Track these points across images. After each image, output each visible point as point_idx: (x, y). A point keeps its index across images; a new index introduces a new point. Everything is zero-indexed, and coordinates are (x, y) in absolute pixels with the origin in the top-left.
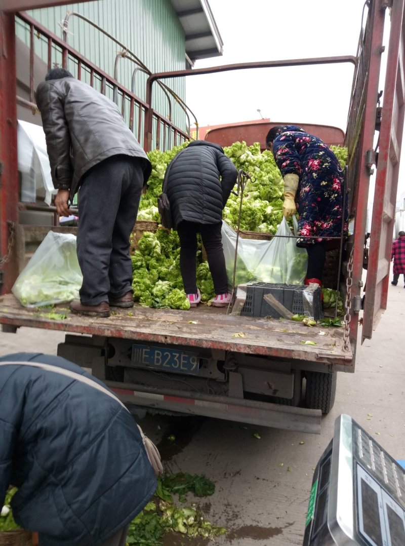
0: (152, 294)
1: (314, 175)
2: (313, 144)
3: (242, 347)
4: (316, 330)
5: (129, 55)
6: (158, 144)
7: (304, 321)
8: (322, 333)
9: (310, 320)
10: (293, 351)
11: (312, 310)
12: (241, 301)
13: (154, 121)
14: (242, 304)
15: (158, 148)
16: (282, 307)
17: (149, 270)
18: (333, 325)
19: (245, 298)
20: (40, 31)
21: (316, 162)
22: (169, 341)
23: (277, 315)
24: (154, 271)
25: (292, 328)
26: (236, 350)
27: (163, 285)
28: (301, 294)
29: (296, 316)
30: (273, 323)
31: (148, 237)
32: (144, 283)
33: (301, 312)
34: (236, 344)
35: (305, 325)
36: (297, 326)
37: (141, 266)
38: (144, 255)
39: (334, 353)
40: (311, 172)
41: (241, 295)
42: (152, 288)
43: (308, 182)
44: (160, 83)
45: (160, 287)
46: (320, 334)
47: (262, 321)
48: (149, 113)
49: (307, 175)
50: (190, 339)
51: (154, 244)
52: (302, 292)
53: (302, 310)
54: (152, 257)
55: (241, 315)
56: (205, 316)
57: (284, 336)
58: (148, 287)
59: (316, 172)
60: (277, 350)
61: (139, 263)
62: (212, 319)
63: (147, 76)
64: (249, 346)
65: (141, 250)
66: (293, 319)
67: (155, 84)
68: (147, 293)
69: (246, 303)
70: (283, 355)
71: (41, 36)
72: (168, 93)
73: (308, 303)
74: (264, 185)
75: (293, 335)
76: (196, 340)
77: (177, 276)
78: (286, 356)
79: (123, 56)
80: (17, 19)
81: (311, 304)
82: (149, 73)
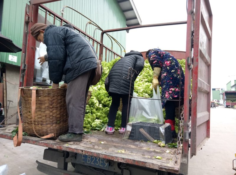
0: (91, 126)
1: (168, 68)
2: (166, 55)
3: (120, 159)
4: (164, 149)
5: (93, 23)
6: (106, 59)
7: (159, 144)
8: (168, 151)
9: (162, 143)
10: (146, 163)
11: (164, 138)
12: (128, 131)
13: (104, 50)
14: (129, 133)
15: (106, 61)
16: (148, 136)
17: (92, 114)
18: (174, 147)
19: (130, 130)
20: (50, 13)
21: (168, 62)
22: (84, 153)
23: (146, 140)
24: (94, 115)
25: (152, 148)
26: (116, 160)
27: (97, 122)
28: (159, 129)
29: (156, 141)
30: (143, 144)
31: (93, 98)
32: (88, 121)
33: (158, 139)
34: (117, 157)
35: (159, 146)
36: (155, 146)
37: (89, 112)
38: (90, 107)
39: (169, 165)
40: (166, 67)
41: (129, 128)
42: (92, 123)
43: (165, 71)
44: (107, 35)
45: (96, 122)
46: (167, 152)
47: (137, 143)
48: (102, 46)
49: (164, 68)
50: (94, 153)
51: (95, 102)
52: (159, 128)
53: (159, 137)
54: (94, 108)
55: (129, 139)
56: (110, 139)
57: (145, 153)
58: (89, 123)
59: (169, 66)
60: (138, 162)
61: (88, 111)
62: (112, 141)
63: (101, 32)
64: (123, 159)
65: (89, 105)
66: (154, 143)
67: (105, 34)
68: (89, 125)
69: (131, 132)
70: (141, 165)
71: (51, 15)
72: (111, 38)
73: (162, 133)
74: (150, 76)
75: (151, 152)
76: (97, 153)
77: (104, 117)
78: (142, 165)
79: (90, 23)
80: (39, 7)
81: (163, 134)
82: (102, 30)
